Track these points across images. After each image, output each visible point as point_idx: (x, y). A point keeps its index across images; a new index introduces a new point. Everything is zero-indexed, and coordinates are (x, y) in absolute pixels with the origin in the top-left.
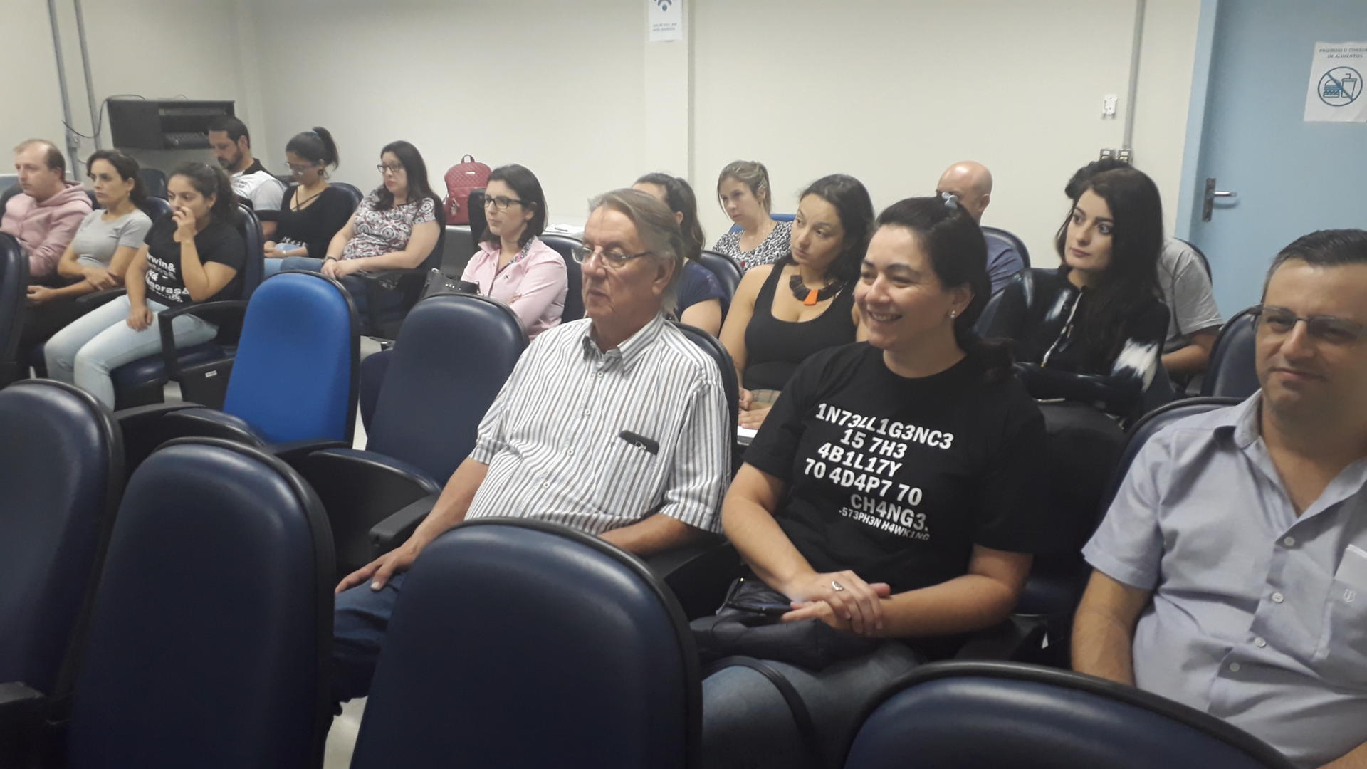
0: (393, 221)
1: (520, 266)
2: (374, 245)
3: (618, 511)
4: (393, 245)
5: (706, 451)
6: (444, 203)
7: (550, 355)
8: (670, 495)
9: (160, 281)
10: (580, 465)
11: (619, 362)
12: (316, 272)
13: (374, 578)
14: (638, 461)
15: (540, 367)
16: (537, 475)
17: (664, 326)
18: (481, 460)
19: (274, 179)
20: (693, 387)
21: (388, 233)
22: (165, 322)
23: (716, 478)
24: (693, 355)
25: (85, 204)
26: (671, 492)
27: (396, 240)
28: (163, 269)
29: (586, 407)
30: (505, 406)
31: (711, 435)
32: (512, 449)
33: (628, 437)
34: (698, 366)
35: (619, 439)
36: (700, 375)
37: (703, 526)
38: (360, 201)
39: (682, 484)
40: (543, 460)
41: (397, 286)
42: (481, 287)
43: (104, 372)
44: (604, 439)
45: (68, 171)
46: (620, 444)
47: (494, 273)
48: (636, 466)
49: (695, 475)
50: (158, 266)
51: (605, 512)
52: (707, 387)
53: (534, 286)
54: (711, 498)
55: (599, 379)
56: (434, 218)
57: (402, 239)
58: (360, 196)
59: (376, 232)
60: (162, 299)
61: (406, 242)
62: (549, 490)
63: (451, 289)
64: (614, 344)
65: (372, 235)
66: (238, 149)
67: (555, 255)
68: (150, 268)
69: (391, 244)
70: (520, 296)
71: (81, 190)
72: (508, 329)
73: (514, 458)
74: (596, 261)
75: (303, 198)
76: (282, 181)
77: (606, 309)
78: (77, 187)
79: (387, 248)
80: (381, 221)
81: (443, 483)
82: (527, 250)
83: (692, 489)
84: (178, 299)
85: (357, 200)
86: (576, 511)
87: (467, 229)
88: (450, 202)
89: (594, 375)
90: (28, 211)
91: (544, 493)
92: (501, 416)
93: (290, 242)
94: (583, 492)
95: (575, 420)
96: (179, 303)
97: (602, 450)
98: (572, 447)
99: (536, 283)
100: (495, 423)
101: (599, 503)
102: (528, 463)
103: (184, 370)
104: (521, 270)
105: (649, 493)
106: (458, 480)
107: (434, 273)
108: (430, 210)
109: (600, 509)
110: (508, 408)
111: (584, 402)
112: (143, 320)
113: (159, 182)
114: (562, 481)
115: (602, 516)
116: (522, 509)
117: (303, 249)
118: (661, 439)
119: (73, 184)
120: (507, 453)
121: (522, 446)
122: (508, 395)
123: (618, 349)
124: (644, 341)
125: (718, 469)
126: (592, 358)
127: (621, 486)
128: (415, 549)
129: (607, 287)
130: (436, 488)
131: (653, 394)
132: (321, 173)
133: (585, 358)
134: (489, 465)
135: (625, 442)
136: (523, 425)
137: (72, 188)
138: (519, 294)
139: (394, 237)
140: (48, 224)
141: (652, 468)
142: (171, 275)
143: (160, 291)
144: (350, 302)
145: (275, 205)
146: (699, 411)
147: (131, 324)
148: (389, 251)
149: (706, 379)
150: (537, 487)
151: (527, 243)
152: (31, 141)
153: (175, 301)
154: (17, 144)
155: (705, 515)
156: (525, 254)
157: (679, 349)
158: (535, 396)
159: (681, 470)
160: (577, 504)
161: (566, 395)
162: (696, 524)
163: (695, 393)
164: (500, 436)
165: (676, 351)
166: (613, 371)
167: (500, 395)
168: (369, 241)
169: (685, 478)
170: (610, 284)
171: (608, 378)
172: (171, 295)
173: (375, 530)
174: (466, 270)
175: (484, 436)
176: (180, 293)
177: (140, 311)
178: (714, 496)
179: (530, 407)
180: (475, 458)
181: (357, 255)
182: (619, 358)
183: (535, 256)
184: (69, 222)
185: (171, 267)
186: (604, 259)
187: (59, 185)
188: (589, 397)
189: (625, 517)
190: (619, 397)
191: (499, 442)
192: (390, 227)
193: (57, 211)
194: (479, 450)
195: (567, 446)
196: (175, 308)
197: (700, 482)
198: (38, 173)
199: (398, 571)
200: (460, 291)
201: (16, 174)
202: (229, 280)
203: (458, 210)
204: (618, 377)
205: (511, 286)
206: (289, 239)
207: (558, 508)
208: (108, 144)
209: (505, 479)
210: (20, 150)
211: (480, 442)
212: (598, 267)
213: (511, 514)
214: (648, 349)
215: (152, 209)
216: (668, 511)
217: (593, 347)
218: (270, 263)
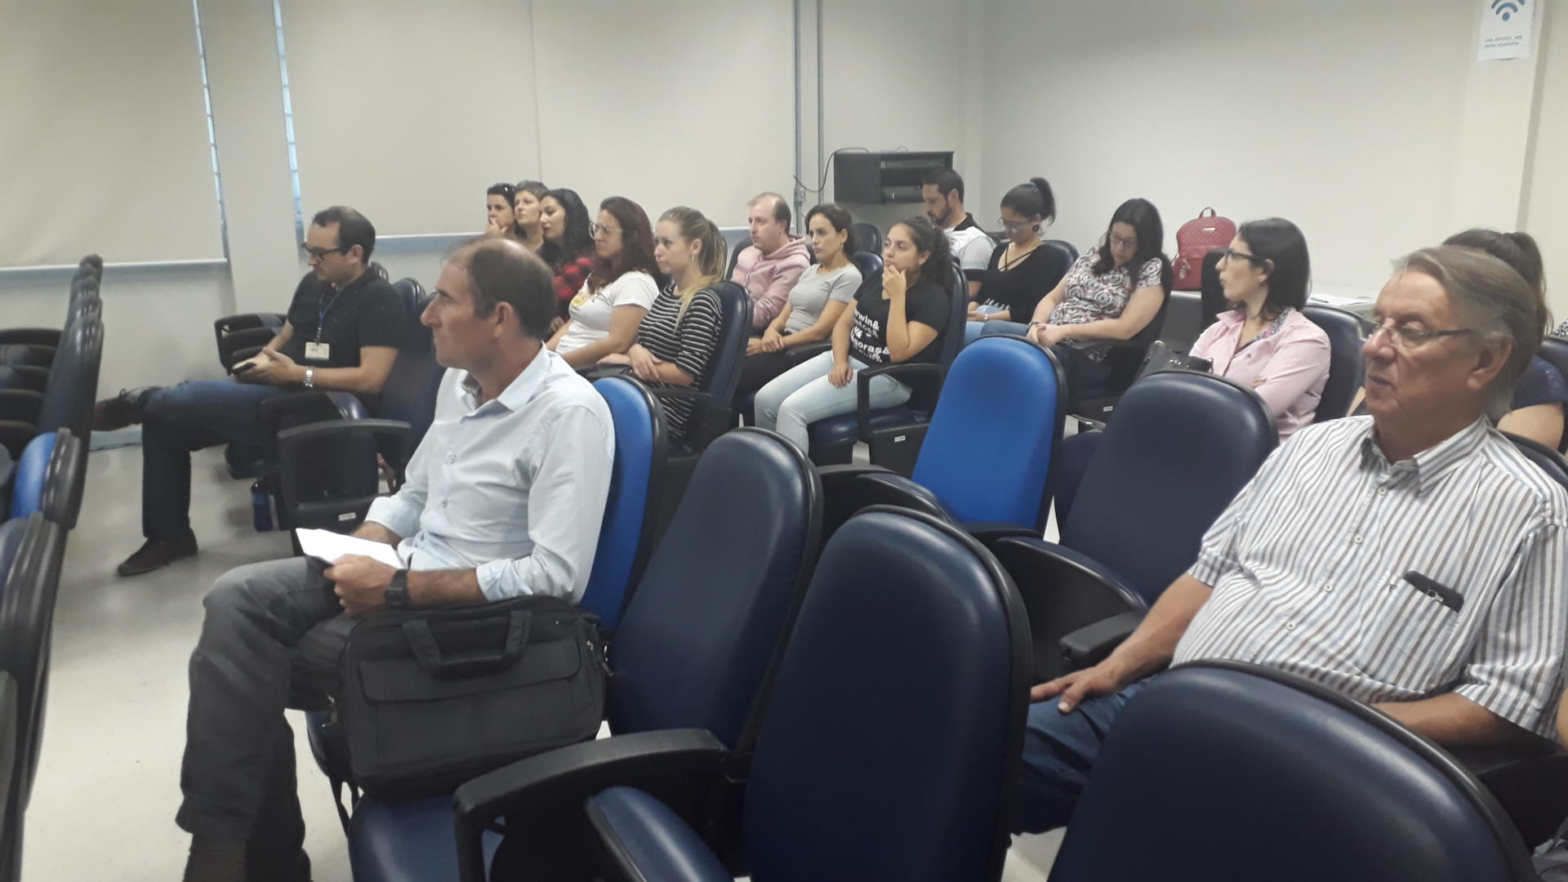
0: (1110, 284)
1: (1267, 343)
2: (1085, 311)
3: (1392, 678)
4: (1107, 312)
5: (1541, 619)
6: (1173, 264)
7: (1310, 459)
8: (1474, 670)
9: (863, 339)
10: (1340, 607)
11: (1413, 477)
12: (1021, 337)
13: (1063, 697)
14: (1429, 616)
15: (1296, 473)
16: (1278, 611)
17: (1488, 437)
18: (1203, 580)
19: (986, 236)
20: (1529, 525)
21: (1103, 298)
22: (863, 380)
23: (1553, 659)
24: (1532, 480)
25: (803, 257)
26: (1476, 666)
27: (1111, 307)
28: (868, 326)
29: (1357, 531)
30: (1242, 517)
31: (1552, 598)
32: (1245, 571)
33: (1417, 581)
34: (1541, 496)
35: (1403, 582)
36: (1543, 510)
37: (1523, 724)
38: (1075, 260)
39: (1494, 658)
40: (1287, 593)
41: (1105, 359)
42: (1215, 365)
43: (802, 424)
44: (1380, 578)
45: (793, 225)
46: (1404, 588)
47: (1233, 350)
48: (1425, 622)
49: (1518, 650)
50: (863, 323)
51: (1372, 676)
52: (1551, 528)
53: (1285, 369)
54: (1541, 687)
55: (1379, 497)
56: (1159, 282)
57: (1118, 306)
58: (1075, 255)
59: (1089, 297)
60: (863, 357)
61: (1122, 309)
62: (1295, 633)
63: (1176, 365)
64: (1409, 453)
65: (1086, 300)
66: (947, 203)
67: (1317, 332)
68: (855, 325)
69: (1104, 311)
70: (1264, 381)
71: (802, 243)
72: (1251, 420)
73: (1247, 585)
74: (1382, 337)
75: (1013, 256)
76: (993, 238)
77: (1389, 404)
78: (799, 241)
79: (1099, 316)
80: (1096, 285)
81: (1151, 600)
82: (1279, 324)
83: (1511, 669)
84: (878, 358)
85: (1072, 259)
86: (1329, 668)
87: (1197, 295)
88: (1179, 263)
89: (1373, 491)
90: (756, 264)
91: (1287, 635)
92: (1235, 529)
93: (993, 304)
94: (1342, 643)
95: (1338, 547)
96: (879, 362)
97: (1376, 592)
98: (1332, 582)
99: (1288, 366)
100: (1226, 536)
101: (1364, 662)
102: (1268, 593)
103: (876, 432)
104: (1269, 349)
105: (1441, 663)
106: (1171, 599)
107: (1157, 345)
108: (1156, 273)
109: (1364, 670)
110: (1246, 520)
111: (1355, 525)
112: (843, 376)
113: (871, 235)
114: (1312, 624)
115: (1367, 681)
116: (1255, 651)
117: (1005, 312)
118: (1468, 591)
119: (797, 238)
120: (1240, 575)
121: (1261, 571)
122: (1248, 501)
123: (1415, 460)
124: (1454, 453)
125: (1558, 648)
126: (1372, 468)
127: (1399, 645)
128: (1112, 672)
129: (1393, 372)
130: (1141, 603)
131: (1463, 526)
132: (1036, 228)
133: (1362, 467)
134: (1212, 587)
135: (1411, 588)
136: (1265, 544)
137: (795, 241)
138: (1264, 378)
139: (1110, 302)
140: (771, 276)
141: (1450, 630)
142: (875, 333)
143: (862, 349)
144: (1060, 372)
145: (983, 263)
146: (1534, 561)
147: (831, 380)
148: (1101, 319)
149: (1552, 516)
150: (1278, 626)
151: (1281, 316)
152: (764, 195)
153: (875, 360)
154: (751, 199)
155: (1529, 709)
156: (1276, 330)
157: (1510, 469)
158: (1285, 508)
159: (1496, 639)
160: (1331, 658)
161: (1330, 513)
162: (1512, 719)
163: (1532, 535)
164: (1231, 553)
165: (1506, 472)
166: (1399, 490)
167: (1236, 502)
168: (1080, 307)
169: (1501, 652)
170: (1399, 369)
171: (1392, 498)
172: (872, 354)
173: (1068, 641)
174: (1196, 345)
175: (1209, 550)
176: (880, 352)
177: (842, 368)
178: (1547, 684)
179: (1276, 523)
180: (1196, 577)
181: (1066, 321)
182: (1415, 472)
183: (1289, 333)
184: (789, 275)
185: (876, 325)
186: (1396, 336)
187: (784, 237)
188: (1364, 519)
189: (1401, 688)
190: (1408, 525)
191: (1229, 561)
192: (1106, 291)
193: (780, 264)
194: (1201, 566)
195: (1324, 579)
196: (875, 367)
197: (1526, 661)
198: (766, 226)
199: (1092, 695)
200: (1188, 369)
201: (748, 227)
202: (928, 343)
203: (1188, 272)
204: (1410, 497)
205: (1253, 368)
206: (992, 302)
207: (1304, 658)
208: (829, 198)
209: (1233, 608)
210: (753, 203)
211: (1203, 557)
212: (1381, 345)
213: (1238, 657)
214: (1461, 465)
215: (863, 265)
216: (1468, 692)
217: (1376, 454)
218: (972, 326)
